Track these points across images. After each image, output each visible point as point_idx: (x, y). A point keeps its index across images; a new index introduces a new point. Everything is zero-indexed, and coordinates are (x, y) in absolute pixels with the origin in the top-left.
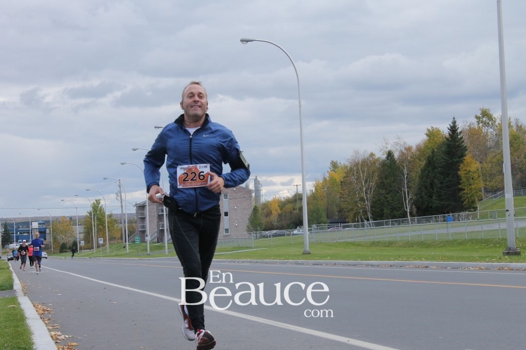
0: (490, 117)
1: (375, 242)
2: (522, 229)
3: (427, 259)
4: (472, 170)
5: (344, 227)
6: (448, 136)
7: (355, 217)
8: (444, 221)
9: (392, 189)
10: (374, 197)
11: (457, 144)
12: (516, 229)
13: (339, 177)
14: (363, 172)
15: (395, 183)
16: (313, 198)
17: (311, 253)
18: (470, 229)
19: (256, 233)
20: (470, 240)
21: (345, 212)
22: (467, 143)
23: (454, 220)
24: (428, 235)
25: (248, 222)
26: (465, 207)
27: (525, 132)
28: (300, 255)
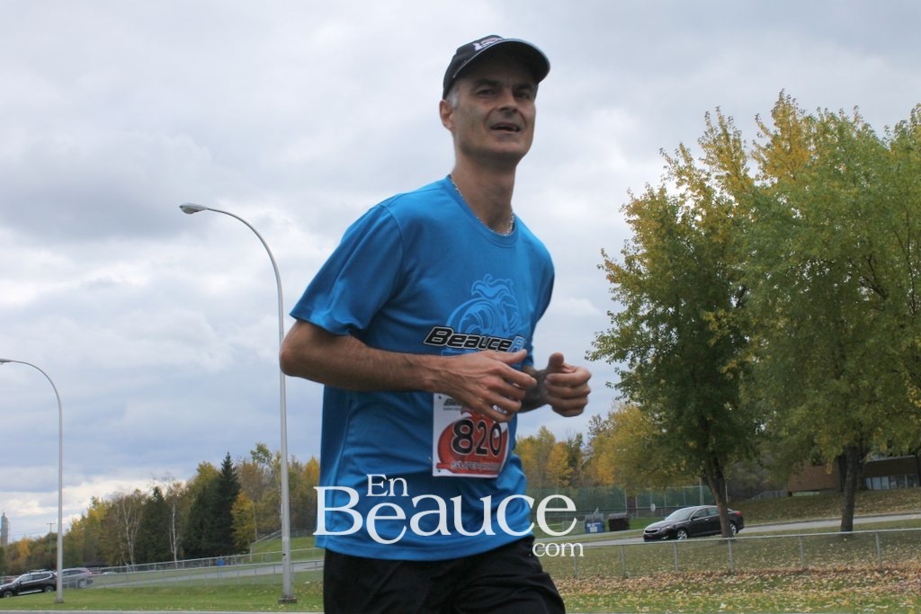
0: (266, 453)
4: (246, 509)
6: (220, 471)
7: (115, 559)
8: (214, 564)
9: (158, 529)
10: (137, 538)
11: (231, 480)
12: (292, 574)
13: (98, 517)
14: (127, 510)
15: (162, 523)
16: (69, 538)
17: (64, 601)
18: (242, 574)
21: (104, 554)
22: (240, 479)
23: (225, 564)
26: (237, 549)
27: (301, 470)
28: (51, 604)
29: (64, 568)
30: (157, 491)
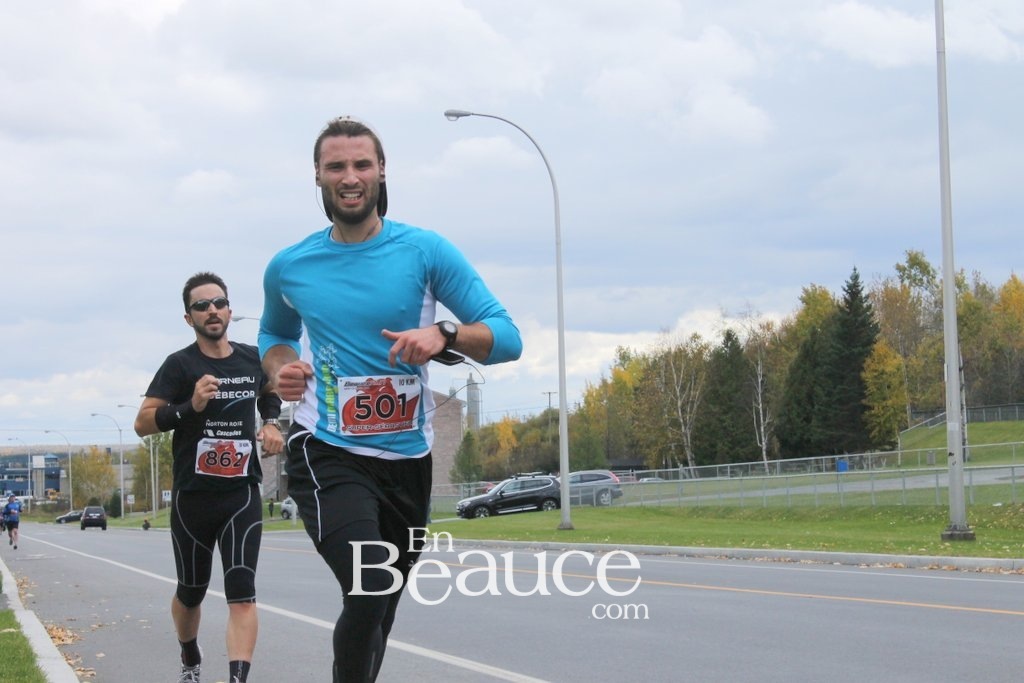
0: (924, 269)
1: (697, 507)
2: (981, 488)
3: (795, 545)
4: (888, 369)
5: (639, 477)
6: (842, 302)
7: (662, 453)
8: (833, 468)
9: (732, 404)
10: (697, 420)
11: (860, 319)
12: (967, 488)
13: (631, 379)
14: (678, 370)
15: (739, 393)
16: (581, 419)
17: (575, 527)
18: (881, 486)
19: (469, 487)
20: (881, 508)
21: (641, 447)
22: (878, 317)
23: (852, 468)
24: (799, 495)
25: (453, 464)
26: (874, 441)
27: (991, 298)
28: (552, 532)
29: (571, 471)
30: (729, 336)
